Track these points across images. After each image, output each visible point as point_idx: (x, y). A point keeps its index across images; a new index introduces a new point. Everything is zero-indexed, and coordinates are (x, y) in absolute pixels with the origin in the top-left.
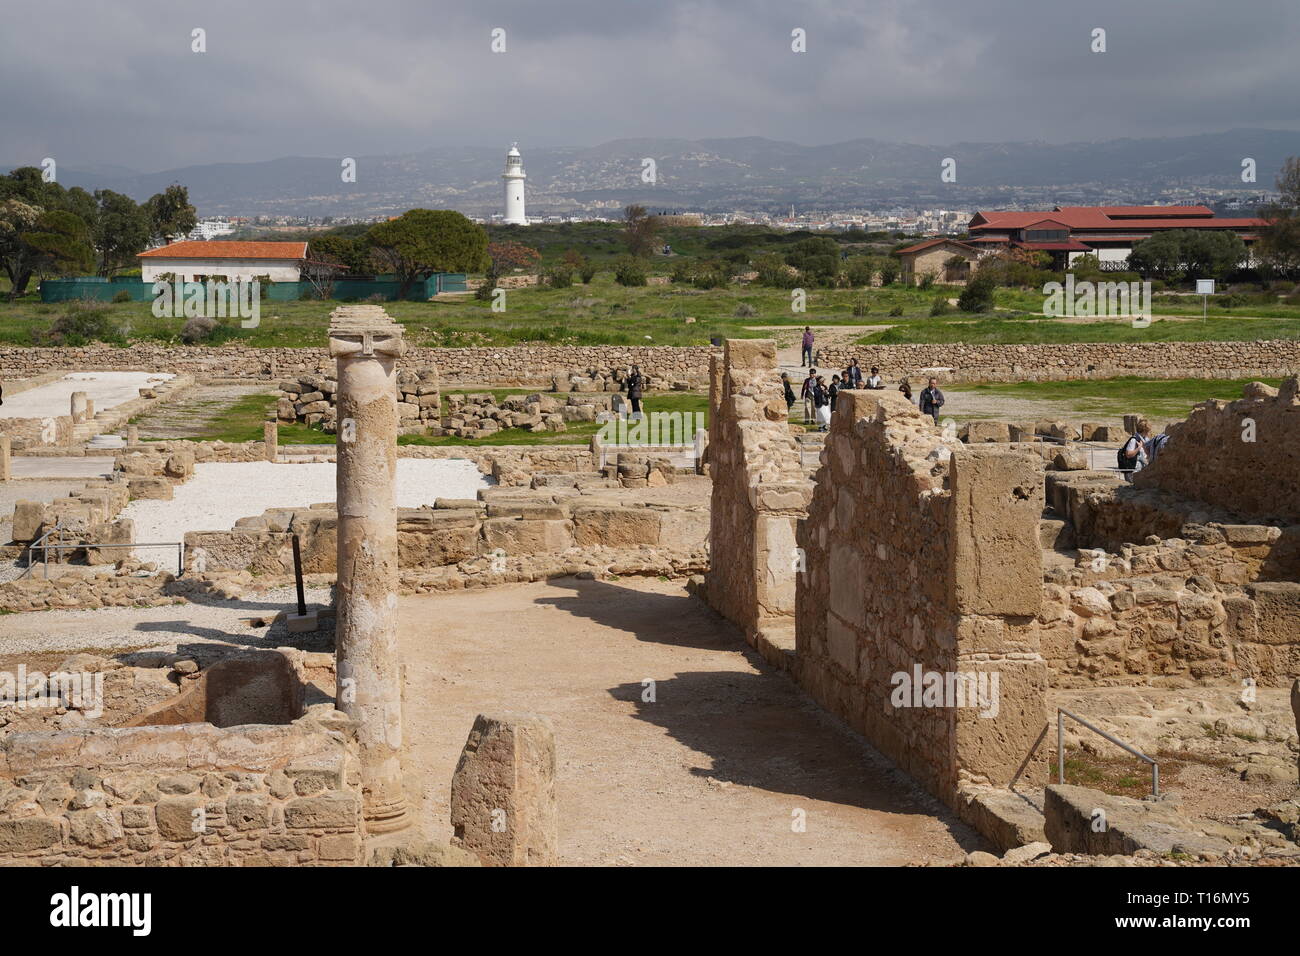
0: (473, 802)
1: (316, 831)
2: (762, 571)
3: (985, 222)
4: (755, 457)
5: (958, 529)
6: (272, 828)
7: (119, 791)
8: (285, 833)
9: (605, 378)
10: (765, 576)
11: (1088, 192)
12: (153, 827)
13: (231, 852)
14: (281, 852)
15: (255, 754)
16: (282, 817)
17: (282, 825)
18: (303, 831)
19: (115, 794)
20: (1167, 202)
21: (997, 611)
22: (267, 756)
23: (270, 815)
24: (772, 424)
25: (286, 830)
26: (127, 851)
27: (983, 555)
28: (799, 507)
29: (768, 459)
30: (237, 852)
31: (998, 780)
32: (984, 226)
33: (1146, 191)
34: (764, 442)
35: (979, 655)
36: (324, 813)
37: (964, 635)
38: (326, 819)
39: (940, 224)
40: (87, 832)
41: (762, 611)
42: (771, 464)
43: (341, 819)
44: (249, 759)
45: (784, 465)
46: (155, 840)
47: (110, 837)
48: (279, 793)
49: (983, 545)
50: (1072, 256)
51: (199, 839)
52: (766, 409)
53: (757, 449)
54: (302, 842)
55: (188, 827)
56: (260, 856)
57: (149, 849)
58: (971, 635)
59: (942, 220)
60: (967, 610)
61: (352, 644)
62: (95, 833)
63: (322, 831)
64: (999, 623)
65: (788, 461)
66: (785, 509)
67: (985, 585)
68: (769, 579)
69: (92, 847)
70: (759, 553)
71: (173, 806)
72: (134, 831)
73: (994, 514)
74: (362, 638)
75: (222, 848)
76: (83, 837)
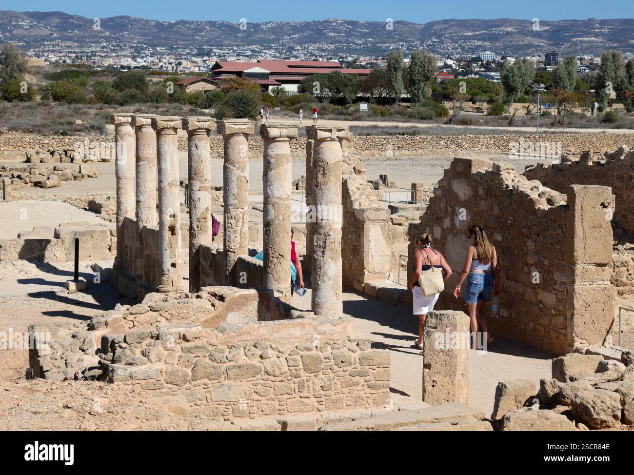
0: (436, 353)
1: (373, 367)
2: (367, 252)
3: (222, 68)
4: (355, 193)
5: (576, 223)
6: (354, 366)
7: (281, 350)
8: (359, 368)
9: (60, 155)
10: (368, 255)
11: (253, 51)
12: (301, 366)
13: (336, 378)
14: (358, 377)
15: (334, 332)
16: (358, 361)
17: (358, 365)
18: (368, 367)
19: (279, 352)
20: (296, 59)
21: (593, 262)
22: (339, 333)
23: (353, 360)
24: (358, 176)
25: (360, 367)
26: (290, 378)
27: (587, 235)
28: (384, 218)
29: (362, 194)
30: (338, 378)
31: (592, 342)
32: (221, 70)
33: (284, 51)
34: (358, 185)
35: (584, 283)
36: (377, 359)
37: (578, 274)
38: (377, 362)
39: (173, 68)
40: (272, 369)
41: (366, 272)
42: (364, 197)
43: (385, 361)
44: (331, 335)
45: (370, 197)
46: (302, 373)
47: (283, 372)
48: (354, 350)
49: (587, 230)
50: (270, 87)
51: (321, 372)
52: (354, 168)
53: (355, 190)
54: (367, 372)
55: (316, 366)
56: (348, 379)
57: (300, 377)
58: (581, 274)
59: (173, 65)
60: (579, 262)
61: (324, 282)
62: (276, 370)
63: (375, 367)
64: (593, 268)
65: (372, 195)
66: (378, 220)
67: (587, 249)
68: (370, 256)
69: (274, 376)
70: (365, 242)
71: (310, 356)
72: (293, 368)
73: (592, 215)
74: (329, 279)
75: (332, 375)
76: (270, 372)
